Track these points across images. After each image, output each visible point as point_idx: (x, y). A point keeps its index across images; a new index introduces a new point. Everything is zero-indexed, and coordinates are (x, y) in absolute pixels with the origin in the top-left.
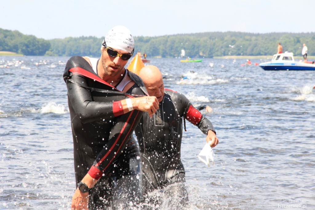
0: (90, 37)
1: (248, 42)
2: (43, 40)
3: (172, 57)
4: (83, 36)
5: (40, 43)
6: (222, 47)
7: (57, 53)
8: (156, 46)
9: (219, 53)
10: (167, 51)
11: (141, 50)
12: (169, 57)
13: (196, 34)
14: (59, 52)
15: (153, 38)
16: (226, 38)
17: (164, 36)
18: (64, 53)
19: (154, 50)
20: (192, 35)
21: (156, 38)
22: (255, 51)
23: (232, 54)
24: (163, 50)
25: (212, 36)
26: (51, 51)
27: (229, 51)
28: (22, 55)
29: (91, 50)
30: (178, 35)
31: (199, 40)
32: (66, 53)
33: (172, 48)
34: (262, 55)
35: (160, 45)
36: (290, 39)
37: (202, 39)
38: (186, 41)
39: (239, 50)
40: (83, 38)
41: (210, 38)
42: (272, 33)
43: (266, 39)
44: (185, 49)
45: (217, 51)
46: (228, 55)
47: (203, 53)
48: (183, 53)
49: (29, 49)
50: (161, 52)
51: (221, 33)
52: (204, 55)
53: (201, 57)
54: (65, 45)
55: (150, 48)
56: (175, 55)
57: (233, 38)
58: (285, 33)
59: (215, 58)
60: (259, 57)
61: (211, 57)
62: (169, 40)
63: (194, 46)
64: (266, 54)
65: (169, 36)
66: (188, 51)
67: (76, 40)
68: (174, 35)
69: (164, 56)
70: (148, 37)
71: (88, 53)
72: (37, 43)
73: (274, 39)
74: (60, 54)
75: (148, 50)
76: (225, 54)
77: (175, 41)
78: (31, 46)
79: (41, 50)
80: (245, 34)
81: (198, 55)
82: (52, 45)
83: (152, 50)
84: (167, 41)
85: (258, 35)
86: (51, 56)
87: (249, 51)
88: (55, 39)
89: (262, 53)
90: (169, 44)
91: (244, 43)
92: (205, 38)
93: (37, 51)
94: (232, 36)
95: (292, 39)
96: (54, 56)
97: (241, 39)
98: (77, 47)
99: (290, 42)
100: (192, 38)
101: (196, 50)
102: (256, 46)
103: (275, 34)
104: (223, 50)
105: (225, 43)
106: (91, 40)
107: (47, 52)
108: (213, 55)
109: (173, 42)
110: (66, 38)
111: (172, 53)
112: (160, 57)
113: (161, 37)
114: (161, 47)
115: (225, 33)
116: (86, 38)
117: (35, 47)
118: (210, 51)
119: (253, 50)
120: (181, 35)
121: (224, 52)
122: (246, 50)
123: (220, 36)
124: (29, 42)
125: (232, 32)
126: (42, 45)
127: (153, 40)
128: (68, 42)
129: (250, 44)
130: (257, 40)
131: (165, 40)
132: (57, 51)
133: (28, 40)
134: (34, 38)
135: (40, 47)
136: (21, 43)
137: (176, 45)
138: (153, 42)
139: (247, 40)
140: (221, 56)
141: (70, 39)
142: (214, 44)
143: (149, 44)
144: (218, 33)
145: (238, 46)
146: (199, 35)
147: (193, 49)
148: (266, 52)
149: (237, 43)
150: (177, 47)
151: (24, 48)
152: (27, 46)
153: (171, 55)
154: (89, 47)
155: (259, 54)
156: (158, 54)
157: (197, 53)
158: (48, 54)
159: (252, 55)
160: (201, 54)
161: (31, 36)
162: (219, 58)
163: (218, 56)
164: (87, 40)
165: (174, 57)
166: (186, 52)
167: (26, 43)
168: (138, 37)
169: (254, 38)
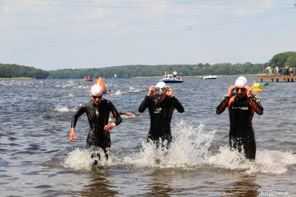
0: (69, 69)
1: (147, 70)
2: (46, 71)
4: (65, 69)
5: (44, 73)
6: (134, 73)
7: (52, 78)
8: (102, 73)
9: (133, 76)
10: (108, 75)
11: (94, 75)
13: (122, 66)
14: (54, 76)
15: (100, 69)
16: (136, 68)
17: (106, 68)
18: (56, 77)
19: (101, 75)
20: (120, 67)
21: (102, 69)
22: (150, 74)
23: (140, 76)
24: (105, 75)
25: (130, 67)
26: (50, 76)
27: (138, 74)
28: (35, 79)
29: (69, 76)
30: (113, 67)
31: (123, 69)
32: (57, 77)
33: (110, 74)
34: (154, 76)
35: (104, 72)
36: (167, 68)
37: (124, 69)
38: (117, 70)
39: (143, 74)
40: (66, 70)
41: (129, 68)
42: (158, 65)
43: (156, 68)
44: (116, 74)
45: (132, 74)
46: (137, 76)
47: (126, 75)
48: (115, 75)
49: (39, 76)
50: (104, 75)
51: (134, 65)
52: (126, 77)
53: (124, 78)
54: (57, 74)
55: (99, 74)
57: (140, 68)
58: (165, 65)
59: (131, 78)
60: (153, 77)
61: (129, 77)
62: (108, 70)
63: (121, 72)
64: (156, 76)
65: (108, 68)
66: (118, 75)
67: (62, 70)
68: (111, 67)
69: (106, 78)
70: (98, 68)
71: (68, 77)
72: (43, 73)
73: (160, 68)
74: (54, 78)
75: (98, 74)
76: (136, 76)
77: (111, 70)
78: (40, 74)
79: (44, 76)
80: (146, 66)
81: (123, 77)
82: (50, 73)
83: (100, 75)
84: (107, 70)
85: (152, 66)
86: (50, 79)
87: (148, 74)
88: (52, 70)
89: (154, 75)
90: (108, 71)
91: (145, 70)
92: (126, 68)
93: (43, 77)
94: (139, 67)
95: (168, 68)
96: (51, 79)
97: (144, 69)
98: (63, 74)
99: (167, 69)
100: (120, 68)
101: (122, 74)
102: (151, 71)
103: (160, 65)
104: (135, 74)
105: (136, 71)
106: (70, 71)
107: (48, 77)
108: (131, 76)
109: (111, 71)
110: (57, 70)
112: (104, 78)
113: (105, 68)
114: (105, 73)
115: (136, 65)
116: (67, 69)
117: (41, 75)
118: (129, 75)
119: (149, 74)
120: (115, 67)
121: (136, 75)
122: (146, 74)
123: (133, 67)
124: (39, 72)
125: (139, 65)
126: (45, 73)
127: (100, 70)
128: (58, 72)
129: (148, 71)
130: (151, 69)
131: (107, 69)
132: (53, 77)
133: (38, 71)
134: (41, 70)
135: (44, 74)
136: (35, 73)
137: (112, 72)
138: (101, 71)
139: (147, 69)
140: (134, 77)
141: (59, 70)
142: (131, 71)
143: (98, 72)
144: (132, 65)
145: (142, 72)
146: (123, 67)
147: (121, 74)
148: (156, 74)
149: (142, 70)
150: (112, 73)
151: (36, 75)
152: (38, 74)
153: (109, 77)
154: (69, 74)
155: (153, 76)
157: (123, 76)
158: (48, 78)
159: (149, 76)
160: (124, 76)
161: (39, 69)
162: (133, 78)
163: (133, 77)
164: (67, 71)
165: (111, 78)
166: (117, 75)
167: (37, 73)
168: (93, 68)
169: (150, 68)
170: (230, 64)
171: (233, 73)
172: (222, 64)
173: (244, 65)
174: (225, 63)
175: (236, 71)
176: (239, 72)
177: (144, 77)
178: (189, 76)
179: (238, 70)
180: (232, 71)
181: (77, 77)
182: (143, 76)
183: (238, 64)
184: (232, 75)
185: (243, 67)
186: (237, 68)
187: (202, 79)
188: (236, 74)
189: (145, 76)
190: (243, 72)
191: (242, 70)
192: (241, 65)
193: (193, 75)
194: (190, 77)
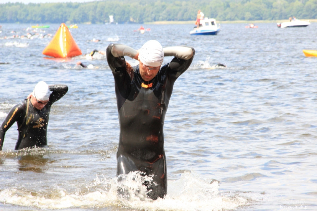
1: (178, 7)
3: (102, 23)
6: (152, 13)
8: (86, 12)
9: (149, 19)
10: (97, 17)
12: (98, 23)
15: (82, 4)
17: (93, 2)
19: (83, 16)
21: (85, 3)
23: (163, 20)
24: (92, 16)
25: (142, 1)
27: (160, 16)
29: (18, 17)
31: (129, 6)
33: (102, 14)
35: (89, 11)
36: (220, 3)
37: (132, 5)
38: (116, 7)
39: (169, 15)
40: (10, 4)
44: (113, 14)
45: (148, 16)
46: (158, 20)
47: (134, 18)
48: (112, 18)
50: (90, 18)
52: (135, 21)
53: (131, 23)
55: (80, 14)
56: (106, 21)
59: (145, 23)
60: (189, 22)
61: (141, 22)
63: (124, 11)
66: (118, 17)
67: (2, 6)
68: (103, 1)
69: (94, 22)
70: (76, 3)
71: (15, 19)
75: (77, 16)
76: (155, 20)
81: (128, 21)
83: (81, 16)
84: (96, 7)
87: (179, 16)
89: (192, 18)
90: (98, 9)
91: (175, 8)
95: (222, 3)
97: (171, 4)
98: (3, 14)
99: (220, 6)
101: (126, 16)
102: (186, 11)
105: (155, 8)
106: (18, 6)
108: (144, 21)
109: (103, 8)
111: (102, 19)
112: (89, 23)
113: (90, 2)
114: (91, 13)
116: (13, 4)
118: (140, 17)
119: (183, 15)
121: (155, 17)
123: (151, 1)
127: (82, 6)
129: (180, 10)
130: (187, 5)
131: (95, 5)
137: (105, 11)
139: (177, 5)
140: (151, 21)
142: (145, 10)
143: (78, 10)
145: (168, 11)
147: (124, 14)
149: (167, 9)
150: (106, 13)
153: (101, 21)
154: (16, 14)
155: (190, 19)
156: (87, 20)
157: (128, 19)
159: (182, 20)
160: (131, 20)
162: (150, 23)
163: (148, 21)
164: (13, 7)
165: (104, 23)
168: (67, 3)
177: (172, 22)
178: (265, 19)
181: (34, 19)
182: (170, 20)
187: (280, 27)
189: (173, 20)
193: (272, 19)
194: (268, 21)
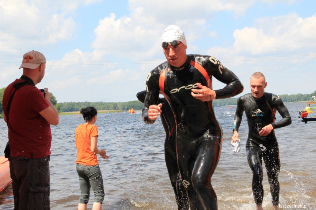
22: (234, 104)
23: (227, 105)
61: (220, 106)
76: (225, 105)
101: (215, 104)
102: (234, 102)
119: (233, 103)
139: (232, 100)
145: (229, 102)
149: (228, 101)
157: (216, 105)
160: (217, 105)
163: (222, 106)
169: (234, 99)
170: (287, 95)
171: (290, 101)
172: (282, 95)
173: (297, 95)
174: (284, 95)
175: (292, 99)
176: (293, 100)
177: (230, 106)
179: (293, 99)
180: (289, 99)
182: (229, 105)
183: (293, 95)
184: (289, 102)
185: (296, 97)
186: (292, 97)
188: (292, 102)
189: (230, 105)
190: (296, 100)
191: (295, 99)
192: (295, 96)
